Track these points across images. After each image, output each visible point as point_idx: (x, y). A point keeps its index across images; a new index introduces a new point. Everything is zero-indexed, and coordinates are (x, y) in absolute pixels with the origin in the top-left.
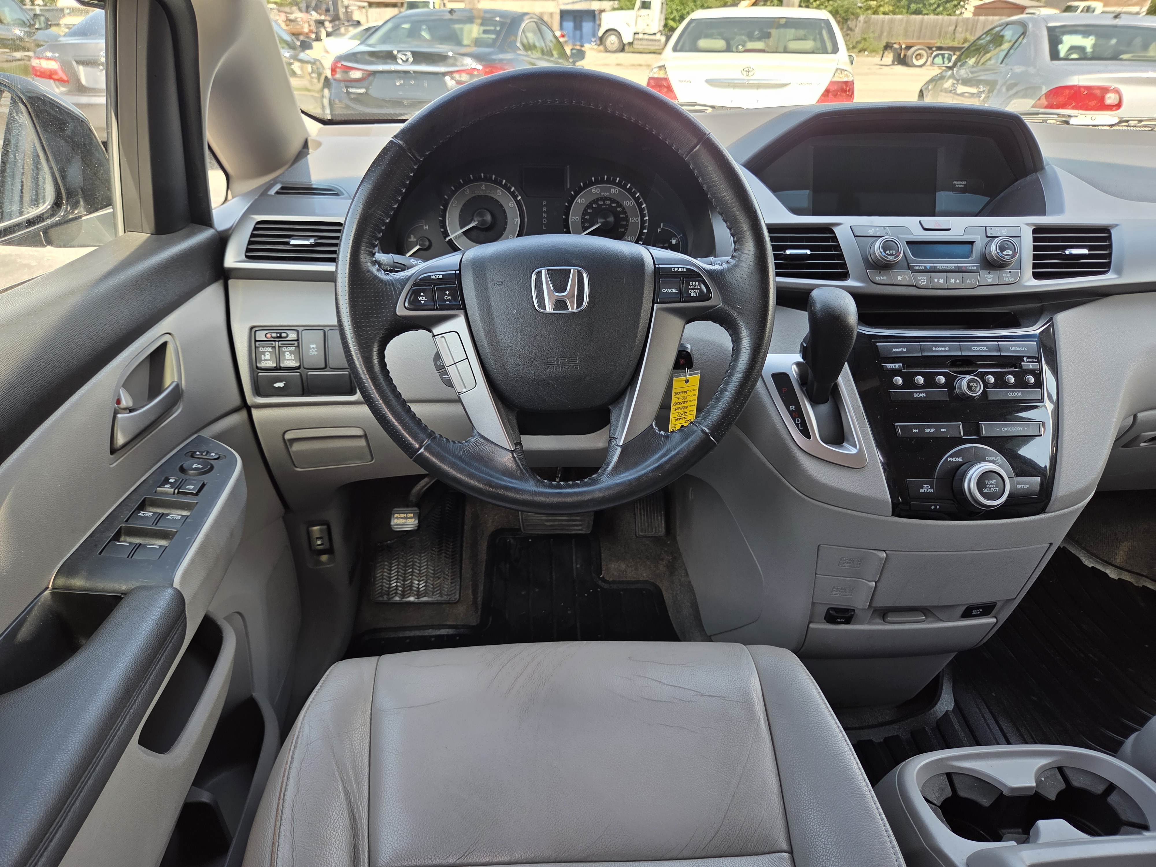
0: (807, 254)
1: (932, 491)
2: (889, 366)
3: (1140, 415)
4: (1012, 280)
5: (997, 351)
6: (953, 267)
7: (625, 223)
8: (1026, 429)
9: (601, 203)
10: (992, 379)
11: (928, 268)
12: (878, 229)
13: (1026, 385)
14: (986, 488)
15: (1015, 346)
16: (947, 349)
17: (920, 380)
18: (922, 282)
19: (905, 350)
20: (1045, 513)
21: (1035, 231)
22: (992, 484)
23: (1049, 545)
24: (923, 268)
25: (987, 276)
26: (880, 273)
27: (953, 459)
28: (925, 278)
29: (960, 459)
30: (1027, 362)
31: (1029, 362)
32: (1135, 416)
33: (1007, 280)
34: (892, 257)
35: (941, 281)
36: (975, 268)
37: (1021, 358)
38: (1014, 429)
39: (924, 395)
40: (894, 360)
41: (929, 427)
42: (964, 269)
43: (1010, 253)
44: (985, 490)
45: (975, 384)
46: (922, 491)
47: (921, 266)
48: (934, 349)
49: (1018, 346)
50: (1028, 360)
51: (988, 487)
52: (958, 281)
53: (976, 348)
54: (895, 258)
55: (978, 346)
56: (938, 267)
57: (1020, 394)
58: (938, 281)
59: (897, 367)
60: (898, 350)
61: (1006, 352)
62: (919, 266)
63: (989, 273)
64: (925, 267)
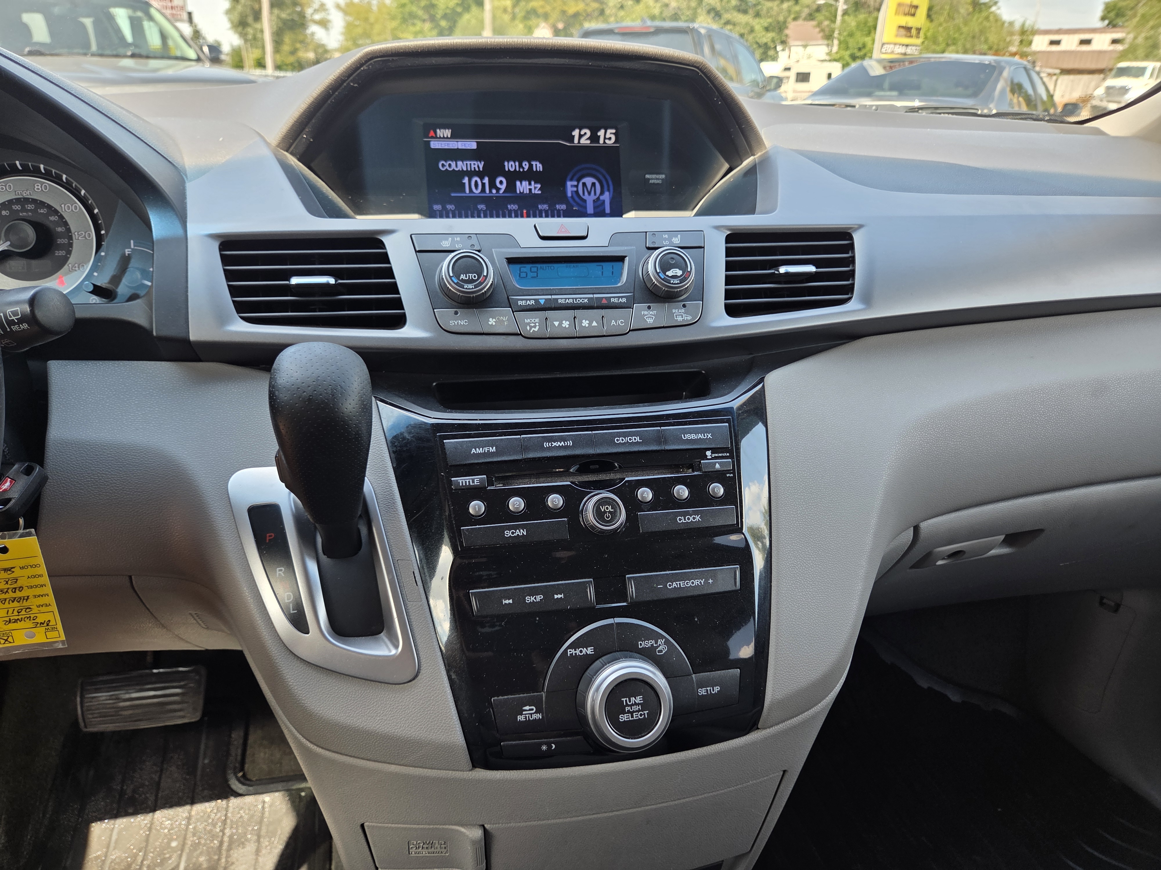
0: (328, 285)
1: (539, 716)
2: (463, 481)
3: (923, 525)
4: (689, 318)
5: (659, 443)
6: (586, 301)
7: (65, 241)
8: (711, 581)
9: (17, 207)
10: (646, 494)
11: (542, 302)
12: (458, 239)
13: (712, 500)
14: (624, 713)
15: (690, 432)
16: (570, 443)
17: (516, 504)
18: (531, 327)
19: (493, 450)
20: (758, 728)
21: (729, 239)
22: (636, 704)
23: (782, 773)
24: (533, 302)
25: (646, 313)
26: (456, 313)
27: (578, 652)
28: (537, 320)
29: (590, 651)
30: (712, 459)
31: (716, 458)
32: (916, 529)
33: (680, 319)
34: (470, 286)
35: (566, 324)
36: (624, 300)
37: (700, 453)
38: (690, 584)
39: (522, 532)
40: (470, 469)
41: (533, 592)
42: (604, 301)
43: (679, 273)
44: (623, 718)
45: (610, 508)
46: (521, 718)
47: (530, 300)
48: (546, 445)
49: (696, 432)
50: (714, 455)
51: (629, 712)
52: (594, 324)
53: (621, 440)
54: (476, 287)
55: (625, 435)
56: (559, 301)
57: (698, 518)
58: (560, 324)
59: (476, 483)
60: (480, 451)
61: (673, 444)
62: (527, 300)
63: (649, 307)
64: (536, 301)
